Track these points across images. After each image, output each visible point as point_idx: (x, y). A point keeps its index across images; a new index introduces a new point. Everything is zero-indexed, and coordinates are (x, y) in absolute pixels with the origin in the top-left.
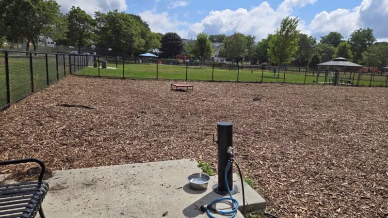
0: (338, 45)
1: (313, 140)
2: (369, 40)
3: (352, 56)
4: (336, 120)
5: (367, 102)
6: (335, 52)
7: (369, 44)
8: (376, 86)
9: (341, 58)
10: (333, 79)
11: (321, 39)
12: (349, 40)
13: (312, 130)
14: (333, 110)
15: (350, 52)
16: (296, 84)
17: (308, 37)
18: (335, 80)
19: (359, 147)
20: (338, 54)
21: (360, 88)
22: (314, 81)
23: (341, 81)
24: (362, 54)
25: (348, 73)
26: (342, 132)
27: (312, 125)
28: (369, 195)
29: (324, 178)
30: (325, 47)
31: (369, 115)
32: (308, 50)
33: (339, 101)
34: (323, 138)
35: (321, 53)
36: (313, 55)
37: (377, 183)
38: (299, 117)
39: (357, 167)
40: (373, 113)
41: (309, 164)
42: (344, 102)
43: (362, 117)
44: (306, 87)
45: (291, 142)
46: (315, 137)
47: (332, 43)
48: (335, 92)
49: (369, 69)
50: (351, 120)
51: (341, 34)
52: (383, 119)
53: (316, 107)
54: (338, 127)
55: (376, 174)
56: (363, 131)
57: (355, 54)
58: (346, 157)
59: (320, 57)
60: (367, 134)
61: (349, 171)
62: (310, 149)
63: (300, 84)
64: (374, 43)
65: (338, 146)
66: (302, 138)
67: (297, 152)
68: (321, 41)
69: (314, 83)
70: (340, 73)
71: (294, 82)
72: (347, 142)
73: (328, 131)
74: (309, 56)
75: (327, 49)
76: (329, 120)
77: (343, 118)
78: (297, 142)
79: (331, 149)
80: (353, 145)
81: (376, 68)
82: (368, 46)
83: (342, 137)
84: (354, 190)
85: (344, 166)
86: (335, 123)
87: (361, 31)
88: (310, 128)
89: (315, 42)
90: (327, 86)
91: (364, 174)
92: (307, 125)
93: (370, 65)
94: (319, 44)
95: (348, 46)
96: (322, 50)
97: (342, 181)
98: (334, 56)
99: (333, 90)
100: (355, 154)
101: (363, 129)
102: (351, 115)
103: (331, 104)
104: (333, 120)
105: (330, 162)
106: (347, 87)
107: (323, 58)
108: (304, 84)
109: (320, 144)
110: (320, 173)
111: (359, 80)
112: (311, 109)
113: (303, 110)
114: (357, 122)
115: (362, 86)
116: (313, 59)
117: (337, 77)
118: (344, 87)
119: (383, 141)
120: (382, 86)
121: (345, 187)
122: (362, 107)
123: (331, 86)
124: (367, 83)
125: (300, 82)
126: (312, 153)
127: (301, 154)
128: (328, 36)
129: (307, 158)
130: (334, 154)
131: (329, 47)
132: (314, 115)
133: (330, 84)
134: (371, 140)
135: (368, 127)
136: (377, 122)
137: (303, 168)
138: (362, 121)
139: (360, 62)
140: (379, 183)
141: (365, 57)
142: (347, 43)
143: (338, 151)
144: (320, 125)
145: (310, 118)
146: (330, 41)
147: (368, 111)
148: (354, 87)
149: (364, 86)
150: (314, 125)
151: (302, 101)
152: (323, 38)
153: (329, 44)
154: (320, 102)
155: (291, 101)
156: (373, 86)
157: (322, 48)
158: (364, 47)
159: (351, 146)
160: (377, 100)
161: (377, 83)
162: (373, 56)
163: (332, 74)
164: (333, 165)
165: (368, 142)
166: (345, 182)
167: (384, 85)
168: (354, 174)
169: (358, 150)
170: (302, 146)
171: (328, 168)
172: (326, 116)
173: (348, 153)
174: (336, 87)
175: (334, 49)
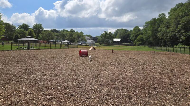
0: (27, 30)
1: (17, 82)
2: (41, 28)
3: (35, 36)
4: (29, 68)
5: (43, 57)
6: (27, 34)
7: (41, 30)
8: (47, 49)
9: (29, 37)
10: (27, 46)
11: (18, 26)
12: (33, 28)
13: (16, 76)
14: (28, 63)
15: (34, 34)
16: (6, 50)
17: (11, 25)
18: (28, 47)
19: (41, 79)
20: (28, 34)
21: (40, 50)
22: (17, 48)
23: (32, 47)
24: (39, 35)
25: (35, 44)
26: (33, 73)
27: (16, 73)
28: (45, 103)
29: (23, 103)
30: (21, 31)
31: (44, 62)
32: (12, 32)
33: (31, 57)
34: (22, 80)
35: (19, 33)
36: (15, 34)
37: (49, 95)
38: (8, 70)
39: (40, 90)
40: (46, 61)
41: (14, 98)
42: (34, 58)
43: (41, 64)
44: (13, 52)
45: (2, 87)
46: (18, 80)
47: (25, 29)
48: (29, 53)
49: (43, 41)
50: (37, 66)
51: (28, 25)
52: (50, 63)
53: (18, 63)
54: (30, 72)
55: (48, 90)
56: (42, 71)
57: (36, 34)
58: (35, 86)
59: (19, 36)
60: (44, 72)
61: (36, 94)
62: (15, 88)
63: (9, 50)
64: (43, 30)
65: (30, 81)
66: (10, 83)
67: (6, 93)
68: (18, 28)
69: (17, 49)
70: (31, 43)
71: (5, 49)
72: (35, 78)
73: (26, 75)
74: (13, 35)
75: (23, 32)
76: (26, 69)
77: (33, 66)
78: (6, 86)
79: (27, 84)
80: (38, 79)
81: (46, 41)
82: (41, 31)
83: (33, 76)
84: (39, 103)
85: (33, 92)
86: (29, 70)
87: (37, 24)
88: (15, 75)
89: (15, 28)
90: (25, 50)
91: (43, 93)
92: (13, 74)
93: (44, 40)
94: (17, 29)
95: (33, 31)
96: (20, 32)
97: (32, 101)
98: (27, 35)
99: (28, 52)
100: (39, 83)
101: (42, 70)
102: (37, 64)
103: (27, 60)
104: (28, 68)
105: (26, 92)
106: (34, 50)
107: (21, 36)
108: (12, 50)
109: (21, 83)
110: (20, 101)
111: (39, 46)
112: (16, 64)
113: (11, 65)
114: (40, 67)
115: (41, 49)
116: (15, 37)
117: (29, 46)
118: (33, 50)
119: (50, 73)
120: (49, 49)
121: (34, 103)
122: (42, 59)
123: (27, 50)
124: (43, 48)
125: (9, 49)
126: (16, 90)
127: (9, 93)
128: (22, 25)
129: (13, 95)
130: (29, 87)
131: (23, 31)
132: (18, 67)
133: (26, 49)
134: (46, 74)
135: (44, 68)
136: (48, 65)
137: (10, 102)
138: (41, 66)
139: (39, 38)
140: (49, 94)
141: (41, 36)
142: (32, 29)
143: (30, 84)
144: (21, 72)
145: (15, 69)
146: (24, 28)
147: (44, 60)
148: (38, 50)
149: (42, 49)
150: (17, 73)
151: (10, 60)
152: (20, 26)
153: (23, 29)
154: (21, 59)
155: (3, 61)
156: (46, 49)
157: (20, 31)
158: (39, 32)
159: (37, 80)
160: (47, 55)
161: (47, 48)
162: (44, 36)
163: (26, 44)
164: (28, 93)
165: (44, 76)
166: (34, 101)
167: (50, 48)
168: (38, 94)
169: (40, 81)
170: (10, 88)
171: (25, 96)
172: (24, 66)
173: (36, 84)
174: (29, 50)
175: (26, 32)
